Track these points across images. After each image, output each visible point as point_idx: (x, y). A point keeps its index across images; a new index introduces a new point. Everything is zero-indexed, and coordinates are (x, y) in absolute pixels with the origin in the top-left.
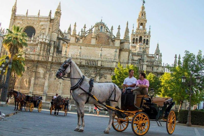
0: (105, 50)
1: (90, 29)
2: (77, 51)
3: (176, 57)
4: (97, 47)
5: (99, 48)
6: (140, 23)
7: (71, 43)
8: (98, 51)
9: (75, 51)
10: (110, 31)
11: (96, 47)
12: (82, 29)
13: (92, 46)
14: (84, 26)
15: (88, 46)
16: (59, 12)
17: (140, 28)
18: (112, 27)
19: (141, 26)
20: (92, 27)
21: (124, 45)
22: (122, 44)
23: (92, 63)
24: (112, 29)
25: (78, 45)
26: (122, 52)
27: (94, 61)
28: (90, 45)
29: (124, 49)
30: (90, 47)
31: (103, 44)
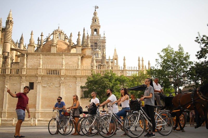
0: (66, 58)
1: (47, 37)
2: (36, 61)
3: (139, 60)
4: (58, 55)
5: (60, 56)
6: (94, 29)
7: (29, 53)
8: (59, 60)
9: (34, 61)
10: (69, 38)
11: (56, 55)
12: (39, 38)
13: (52, 55)
14: (41, 35)
15: (48, 55)
16: (10, 21)
17: (94, 34)
18: (71, 34)
19: (95, 32)
20: (50, 35)
21: (85, 51)
22: (83, 50)
23: (55, 72)
24: (71, 36)
25: (37, 55)
26: (84, 59)
27: (55, 70)
28: (51, 53)
29: (86, 55)
30: (51, 56)
31: (64, 52)
